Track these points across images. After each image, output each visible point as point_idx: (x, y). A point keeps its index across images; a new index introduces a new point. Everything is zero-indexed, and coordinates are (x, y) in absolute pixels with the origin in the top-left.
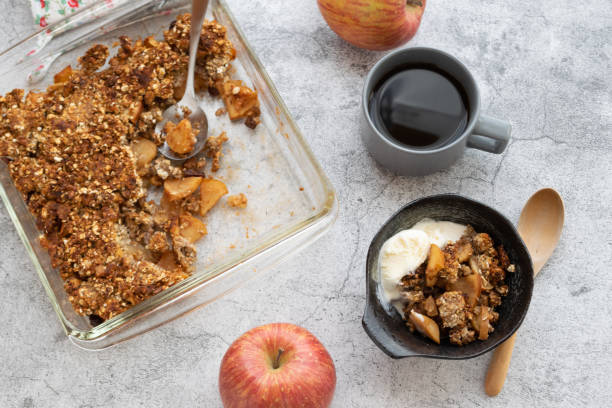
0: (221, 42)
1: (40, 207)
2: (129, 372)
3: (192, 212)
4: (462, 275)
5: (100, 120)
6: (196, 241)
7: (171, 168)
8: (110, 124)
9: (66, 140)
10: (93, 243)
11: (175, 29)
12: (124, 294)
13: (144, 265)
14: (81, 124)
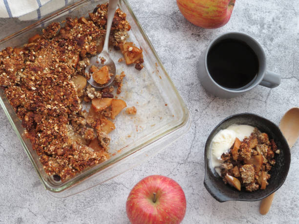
0: (123, 22)
1: (24, 115)
2: (74, 203)
3: (107, 117)
4: (253, 155)
5: (56, 67)
6: (109, 132)
7: (95, 93)
8: (62, 69)
9: (38, 78)
10: (55, 136)
11: (97, 14)
12: (74, 165)
13: (83, 148)
14: (46, 68)
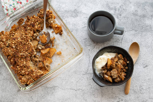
0: (51, 15)
1: (11, 59)
2: (36, 98)
3: (48, 57)
4: (116, 65)
5: (23, 37)
6: (50, 64)
7: (42, 46)
8: (26, 37)
9: (16, 42)
10: (25, 67)
11: (40, 13)
12: (33, 78)
13: (37, 70)
14: (19, 38)
